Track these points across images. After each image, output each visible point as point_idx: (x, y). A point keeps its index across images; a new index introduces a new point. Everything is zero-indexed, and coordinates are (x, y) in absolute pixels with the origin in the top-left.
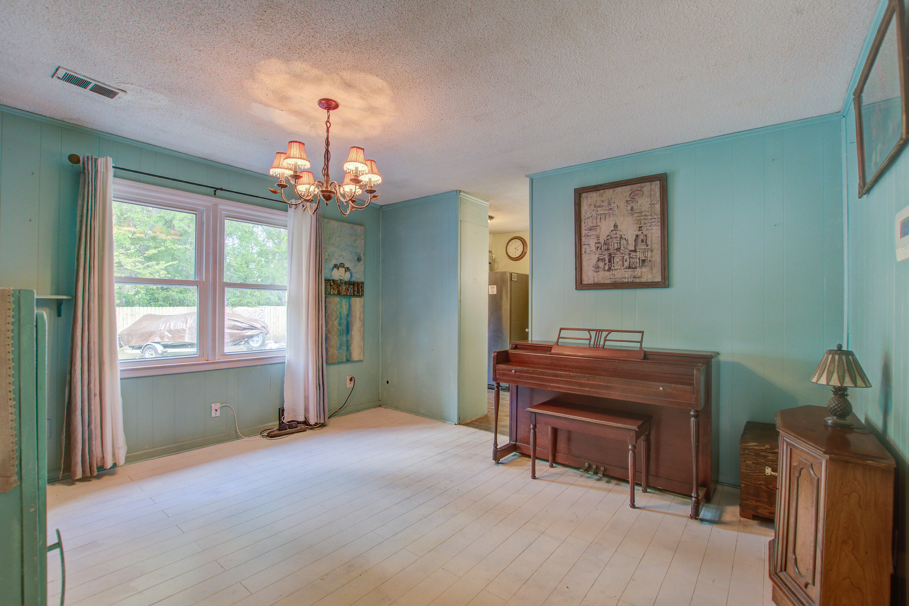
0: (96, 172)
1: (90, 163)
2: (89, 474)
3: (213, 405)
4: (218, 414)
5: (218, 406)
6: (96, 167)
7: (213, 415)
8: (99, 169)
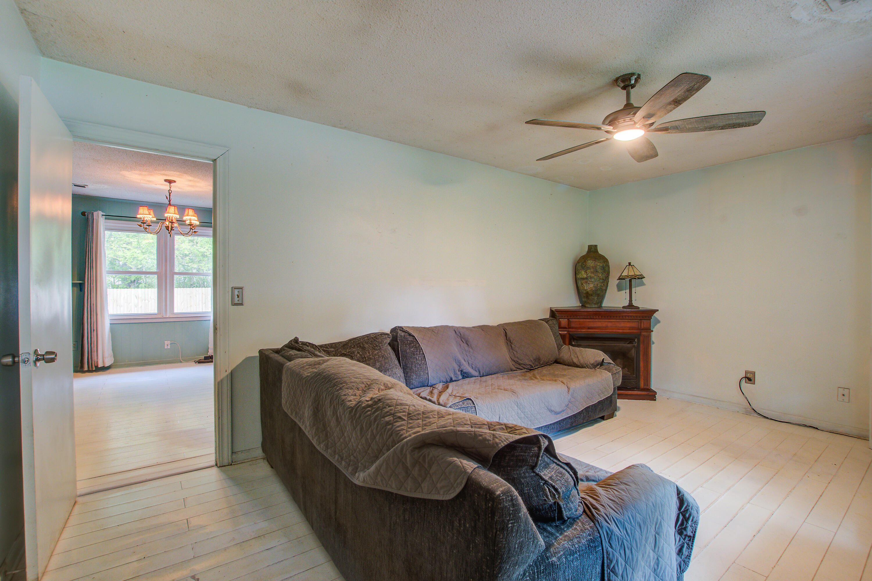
0: (93, 219)
1: (90, 216)
2: (91, 369)
3: (166, 342)
4: (169, 347)
5: (169, 342)
6: (93, 217)
7: (166, 347)
8: (94, 218)
